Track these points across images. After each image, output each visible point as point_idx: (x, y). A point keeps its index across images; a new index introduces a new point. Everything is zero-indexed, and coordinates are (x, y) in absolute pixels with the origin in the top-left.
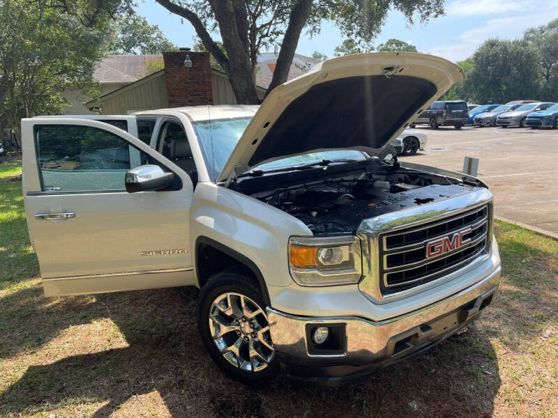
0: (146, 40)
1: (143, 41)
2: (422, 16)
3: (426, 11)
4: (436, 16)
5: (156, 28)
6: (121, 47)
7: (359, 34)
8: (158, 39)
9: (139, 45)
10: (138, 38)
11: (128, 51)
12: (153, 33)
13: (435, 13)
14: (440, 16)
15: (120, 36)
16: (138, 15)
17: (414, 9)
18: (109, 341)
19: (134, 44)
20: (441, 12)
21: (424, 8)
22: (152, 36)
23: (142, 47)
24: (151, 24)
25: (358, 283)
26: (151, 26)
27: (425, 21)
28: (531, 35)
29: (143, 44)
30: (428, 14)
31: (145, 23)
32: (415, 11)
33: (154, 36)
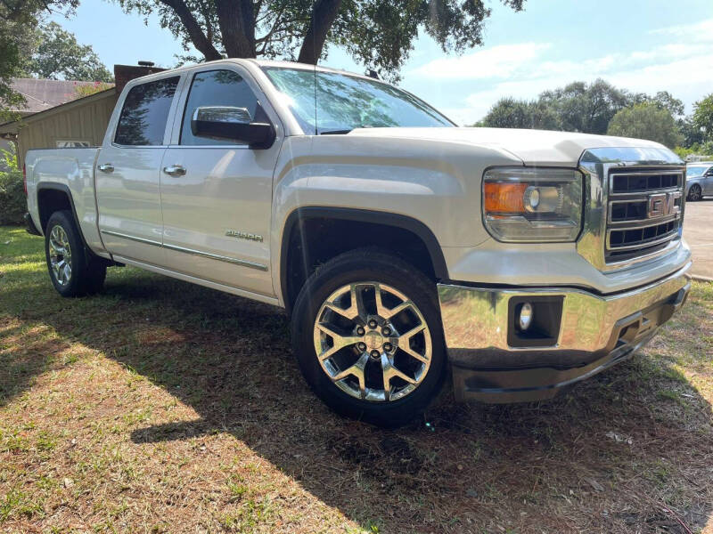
0: (74, 64)
1: (68, 66)
2: (457, 43)
3: (462, 37)
4: (472, 46)
5: (88, 48)
6: (36, 71)
7: (379, 61)
8: (91, 64)
9: (62, 70)
10: (63, 61)
11: (46, 76)
12: (84, 56)
13: (471, 43)
14: (477, 46)
15: (35, 56)
16: (64, 31)
17: (448, 34)
18: (129, 386)
19: (55, 68)
20: (478, 41)
21: (460, 34)
22: (83, 59)
23: (67, 73)
24: (80, 43)
25: (576, 241)
26: (82, 46)
27: (461, 50)
28: (548, 99)
29: (69, 70)
30: (465, 40)
31: (72, 42)
32: (449, 37)
33: (86, 58)
